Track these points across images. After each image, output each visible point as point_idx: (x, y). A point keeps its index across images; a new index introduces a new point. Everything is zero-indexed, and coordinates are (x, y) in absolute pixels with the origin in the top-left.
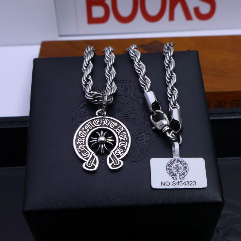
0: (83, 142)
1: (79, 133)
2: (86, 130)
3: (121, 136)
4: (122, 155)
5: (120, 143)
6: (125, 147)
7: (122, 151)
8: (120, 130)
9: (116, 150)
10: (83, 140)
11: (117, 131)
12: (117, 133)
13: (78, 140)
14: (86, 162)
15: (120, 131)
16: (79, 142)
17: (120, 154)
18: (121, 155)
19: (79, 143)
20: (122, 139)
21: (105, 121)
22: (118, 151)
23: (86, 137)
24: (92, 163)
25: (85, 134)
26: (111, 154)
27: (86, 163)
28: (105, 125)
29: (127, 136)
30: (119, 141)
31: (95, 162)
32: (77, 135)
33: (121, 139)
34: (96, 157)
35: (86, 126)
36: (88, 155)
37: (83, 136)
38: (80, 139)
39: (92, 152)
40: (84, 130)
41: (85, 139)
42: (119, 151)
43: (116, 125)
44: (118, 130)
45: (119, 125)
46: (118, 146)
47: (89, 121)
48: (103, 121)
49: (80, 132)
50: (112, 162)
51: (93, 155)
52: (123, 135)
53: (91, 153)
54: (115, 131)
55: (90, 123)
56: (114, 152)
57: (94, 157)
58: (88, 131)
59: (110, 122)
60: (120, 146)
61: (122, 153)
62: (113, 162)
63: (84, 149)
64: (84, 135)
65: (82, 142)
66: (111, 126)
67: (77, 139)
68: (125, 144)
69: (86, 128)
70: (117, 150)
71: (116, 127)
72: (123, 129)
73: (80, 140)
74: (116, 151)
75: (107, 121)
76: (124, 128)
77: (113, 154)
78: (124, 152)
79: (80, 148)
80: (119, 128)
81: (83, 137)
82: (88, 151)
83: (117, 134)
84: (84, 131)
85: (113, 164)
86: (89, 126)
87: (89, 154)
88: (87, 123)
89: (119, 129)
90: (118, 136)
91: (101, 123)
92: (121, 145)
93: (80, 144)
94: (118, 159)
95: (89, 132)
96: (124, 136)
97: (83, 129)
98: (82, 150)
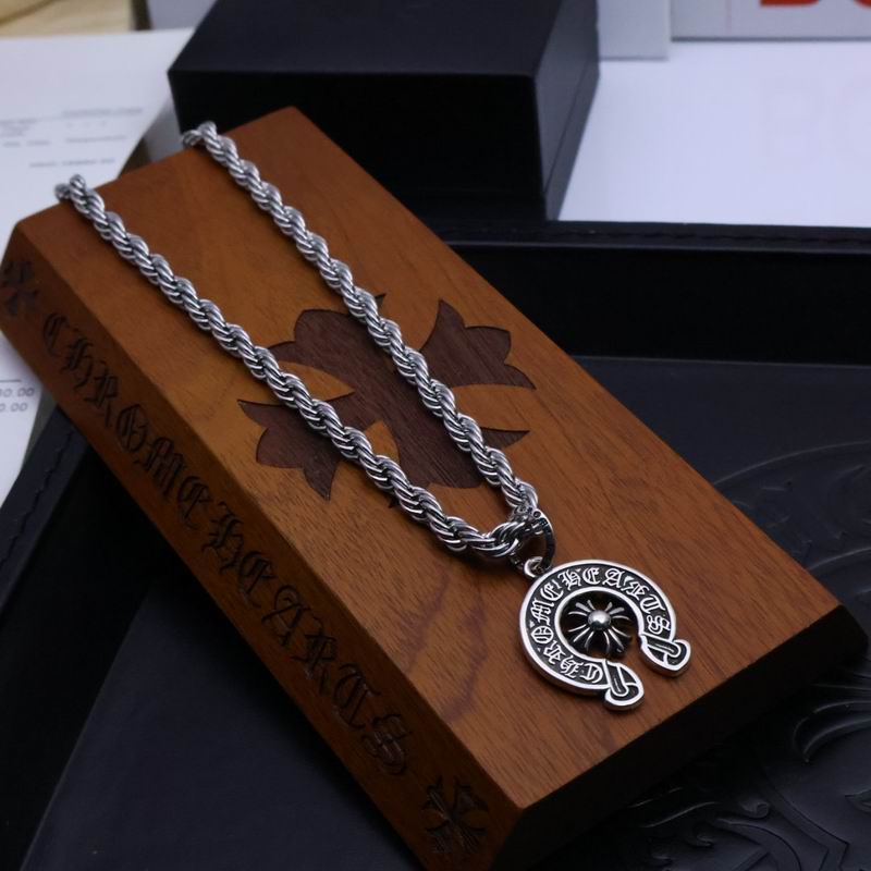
0: (561, 652)
1: (535, 638)
2: (543, 623)
3: (630, 590)
4: (670, 627)
5: (642, 604)
6: (660, 606)
7: (662, 619)
8: (616, 577)
9: (646, 624)
10: (555, 647)
11: (611, 585)
12: (614, 588)
13: (545, 653)
14: (609, 691)
15: (618, 580)
16: (554, 657)
17: (662, 627)
18: (667, 628)
19: (553, 660)
20: (638, 592)
21: (565, 579)
22: (654, 625)
23: (556, 637)
24: (625, 684)
25: (548, 631)
26: (644, 640)
27: (612, 693)
28: (575, 588)
29: (643, 582)
30: (637, 603)
31: (628, 678)
32: (535, 645)
33: (635, 595)
34: (618, 666)
35: (534, 613)
36: (598, 673)
37: (548, 640)
38: (546, 649)
39: (603, 661)
40: (537, 624)
41: (559, 643)
42: (656, 622)
43: (597, 573)
44: (610, 581)
45: (603, 568)
46: (645, 615)
47: (532, 600)
48: (559, 581)
49: (533, 634)
50: (663, 654)
51: (608, 666)
52: (631, 584)
53: (600, 664)
54: (606, 586)
55: (536, 601)
56: (646, 630)
57: (615, 668)
58: (548, 621)
59: (580, 574)
60: (646, 611)
61: (664, 623)
62: (666, 653)
63: (577, 665)
64: (549, 636)
65: (558, 654)
66: (588, 581)
67: (540, 654)
68: (655, 600)
69: (539, 619)
70: (650, 623)
71: (601, 577)
72: (621, 574)
73: (549, 651)
74: (650, 626)
75: (570, 577)
76: (621, 570)
77: (648, 637)
78: (668, 618)
79: (568, 668)
80: (610, 576)
81: (552, 642)
82: (591, 665)
83: (618, 590)
84: (540, 628)
85: (669, 657)
86: (540, 610)
87: (599, 669)
88: (530, 605)
89: (611, 578)
90: (624, 593)
91: (559, 587)
92: (646, 608)
93: (559, 659)
94: (670, 641)
95: (552, 622)
96: (635, 586)
97: (532, 624)
98: (574, 670)
